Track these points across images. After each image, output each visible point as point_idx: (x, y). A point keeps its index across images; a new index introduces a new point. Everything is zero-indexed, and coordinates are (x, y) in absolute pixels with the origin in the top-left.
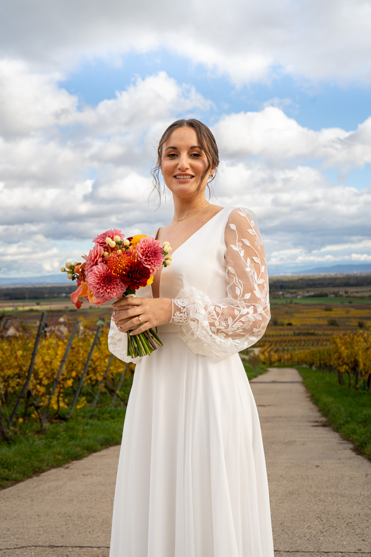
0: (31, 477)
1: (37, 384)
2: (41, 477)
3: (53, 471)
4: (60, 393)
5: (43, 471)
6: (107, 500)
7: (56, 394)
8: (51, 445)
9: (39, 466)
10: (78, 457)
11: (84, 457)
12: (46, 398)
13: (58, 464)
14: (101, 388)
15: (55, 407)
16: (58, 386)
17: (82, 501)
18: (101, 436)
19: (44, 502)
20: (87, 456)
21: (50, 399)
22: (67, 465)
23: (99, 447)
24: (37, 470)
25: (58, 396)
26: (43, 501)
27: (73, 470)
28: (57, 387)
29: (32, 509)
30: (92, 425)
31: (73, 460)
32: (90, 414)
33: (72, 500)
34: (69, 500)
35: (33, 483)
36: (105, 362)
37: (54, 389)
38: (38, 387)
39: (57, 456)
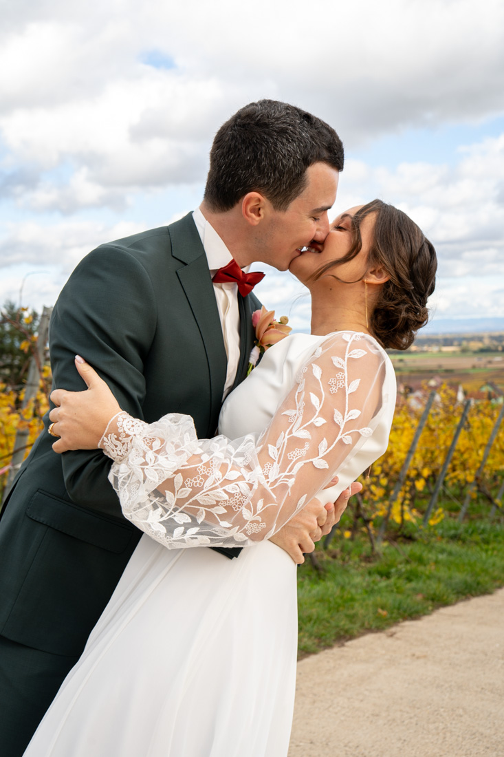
0: (329, 646)
1: (373, 483)
2: (345, 649)
3: (369, 638)
4: (404, 499)
5: (352, 637)
6: (437, 728)
7: (400, 501)
8: (376, 588)
9: (347, 627)
10: (414, 614)
11: (425, 614)
12: (384, 505)
13: (380, 625)
14: (472, 491)
15: (398, 519)
16: (403, 488)
17: (394, 720)
18: (459, 577)
19: (331, 709)
20: (429, 614)
21: (390, 507)
22: (393, 629)
23: (453, 597)
24: (342, 633)
25: (402, 504)
26: (330, 706)
27: (399, 642)
28: (401, 490)
29: (307, 724)
30: (450, 554)
31: (405, 619)
32: (452, 532)
33: (377, 715)
34: (373, 715)
35: (328, 662)
36: (478, 455)
37: (396, 493)
38: (373, 488)
39: (380, 611)
